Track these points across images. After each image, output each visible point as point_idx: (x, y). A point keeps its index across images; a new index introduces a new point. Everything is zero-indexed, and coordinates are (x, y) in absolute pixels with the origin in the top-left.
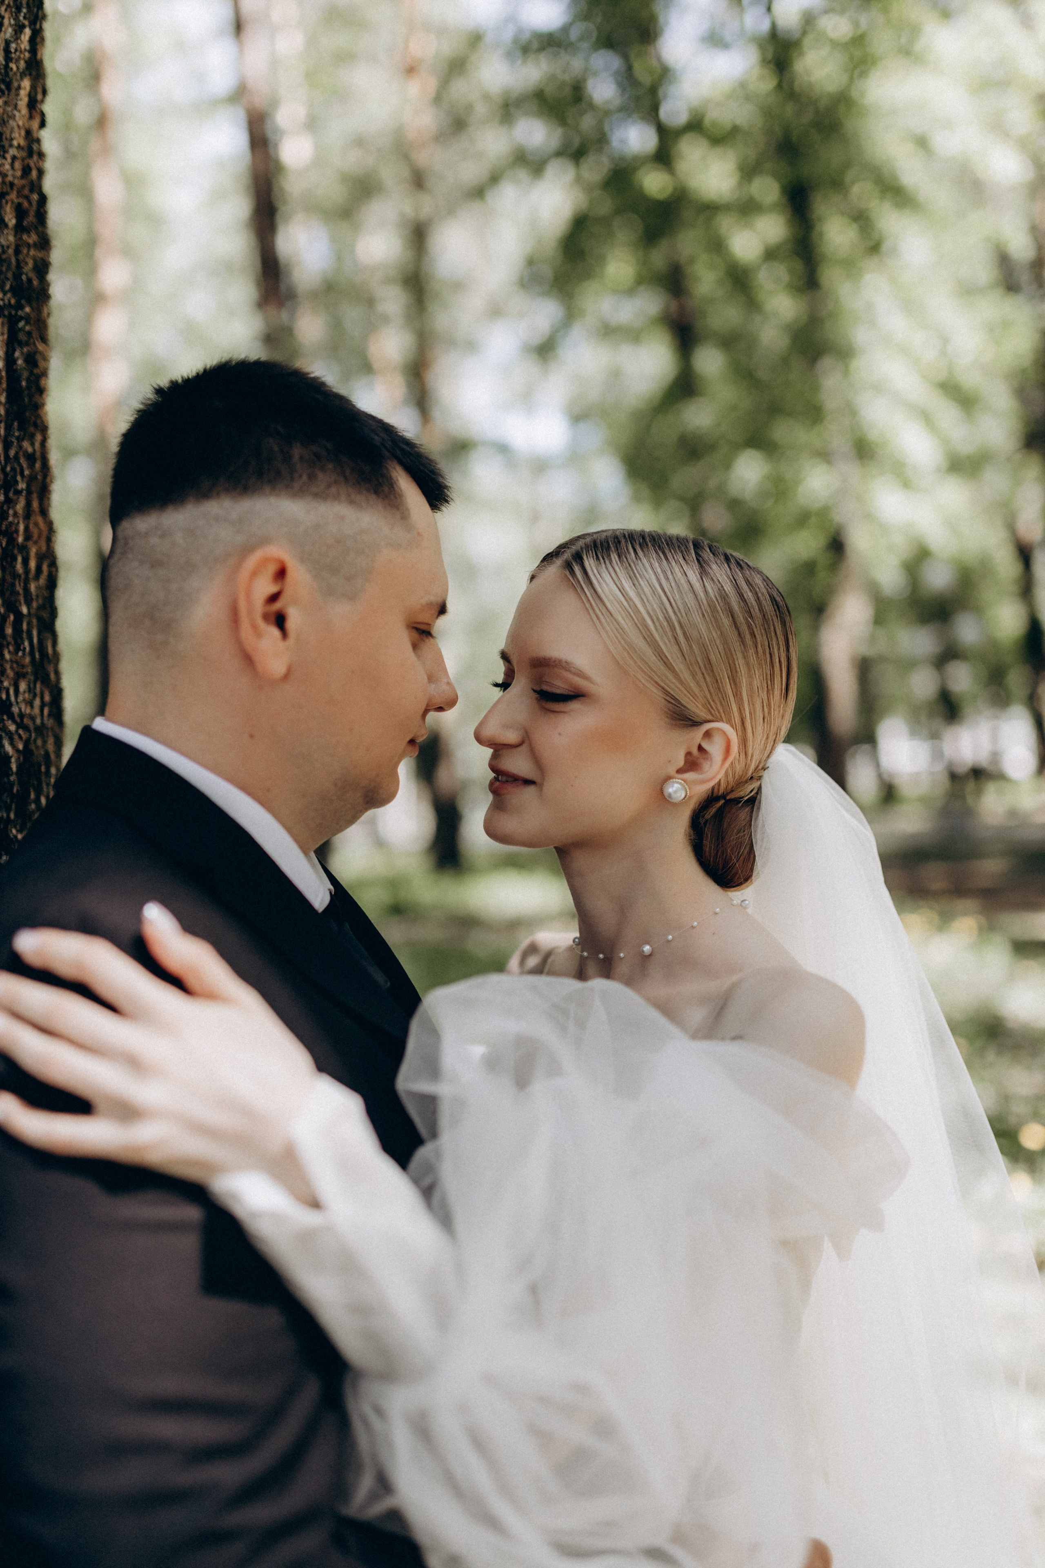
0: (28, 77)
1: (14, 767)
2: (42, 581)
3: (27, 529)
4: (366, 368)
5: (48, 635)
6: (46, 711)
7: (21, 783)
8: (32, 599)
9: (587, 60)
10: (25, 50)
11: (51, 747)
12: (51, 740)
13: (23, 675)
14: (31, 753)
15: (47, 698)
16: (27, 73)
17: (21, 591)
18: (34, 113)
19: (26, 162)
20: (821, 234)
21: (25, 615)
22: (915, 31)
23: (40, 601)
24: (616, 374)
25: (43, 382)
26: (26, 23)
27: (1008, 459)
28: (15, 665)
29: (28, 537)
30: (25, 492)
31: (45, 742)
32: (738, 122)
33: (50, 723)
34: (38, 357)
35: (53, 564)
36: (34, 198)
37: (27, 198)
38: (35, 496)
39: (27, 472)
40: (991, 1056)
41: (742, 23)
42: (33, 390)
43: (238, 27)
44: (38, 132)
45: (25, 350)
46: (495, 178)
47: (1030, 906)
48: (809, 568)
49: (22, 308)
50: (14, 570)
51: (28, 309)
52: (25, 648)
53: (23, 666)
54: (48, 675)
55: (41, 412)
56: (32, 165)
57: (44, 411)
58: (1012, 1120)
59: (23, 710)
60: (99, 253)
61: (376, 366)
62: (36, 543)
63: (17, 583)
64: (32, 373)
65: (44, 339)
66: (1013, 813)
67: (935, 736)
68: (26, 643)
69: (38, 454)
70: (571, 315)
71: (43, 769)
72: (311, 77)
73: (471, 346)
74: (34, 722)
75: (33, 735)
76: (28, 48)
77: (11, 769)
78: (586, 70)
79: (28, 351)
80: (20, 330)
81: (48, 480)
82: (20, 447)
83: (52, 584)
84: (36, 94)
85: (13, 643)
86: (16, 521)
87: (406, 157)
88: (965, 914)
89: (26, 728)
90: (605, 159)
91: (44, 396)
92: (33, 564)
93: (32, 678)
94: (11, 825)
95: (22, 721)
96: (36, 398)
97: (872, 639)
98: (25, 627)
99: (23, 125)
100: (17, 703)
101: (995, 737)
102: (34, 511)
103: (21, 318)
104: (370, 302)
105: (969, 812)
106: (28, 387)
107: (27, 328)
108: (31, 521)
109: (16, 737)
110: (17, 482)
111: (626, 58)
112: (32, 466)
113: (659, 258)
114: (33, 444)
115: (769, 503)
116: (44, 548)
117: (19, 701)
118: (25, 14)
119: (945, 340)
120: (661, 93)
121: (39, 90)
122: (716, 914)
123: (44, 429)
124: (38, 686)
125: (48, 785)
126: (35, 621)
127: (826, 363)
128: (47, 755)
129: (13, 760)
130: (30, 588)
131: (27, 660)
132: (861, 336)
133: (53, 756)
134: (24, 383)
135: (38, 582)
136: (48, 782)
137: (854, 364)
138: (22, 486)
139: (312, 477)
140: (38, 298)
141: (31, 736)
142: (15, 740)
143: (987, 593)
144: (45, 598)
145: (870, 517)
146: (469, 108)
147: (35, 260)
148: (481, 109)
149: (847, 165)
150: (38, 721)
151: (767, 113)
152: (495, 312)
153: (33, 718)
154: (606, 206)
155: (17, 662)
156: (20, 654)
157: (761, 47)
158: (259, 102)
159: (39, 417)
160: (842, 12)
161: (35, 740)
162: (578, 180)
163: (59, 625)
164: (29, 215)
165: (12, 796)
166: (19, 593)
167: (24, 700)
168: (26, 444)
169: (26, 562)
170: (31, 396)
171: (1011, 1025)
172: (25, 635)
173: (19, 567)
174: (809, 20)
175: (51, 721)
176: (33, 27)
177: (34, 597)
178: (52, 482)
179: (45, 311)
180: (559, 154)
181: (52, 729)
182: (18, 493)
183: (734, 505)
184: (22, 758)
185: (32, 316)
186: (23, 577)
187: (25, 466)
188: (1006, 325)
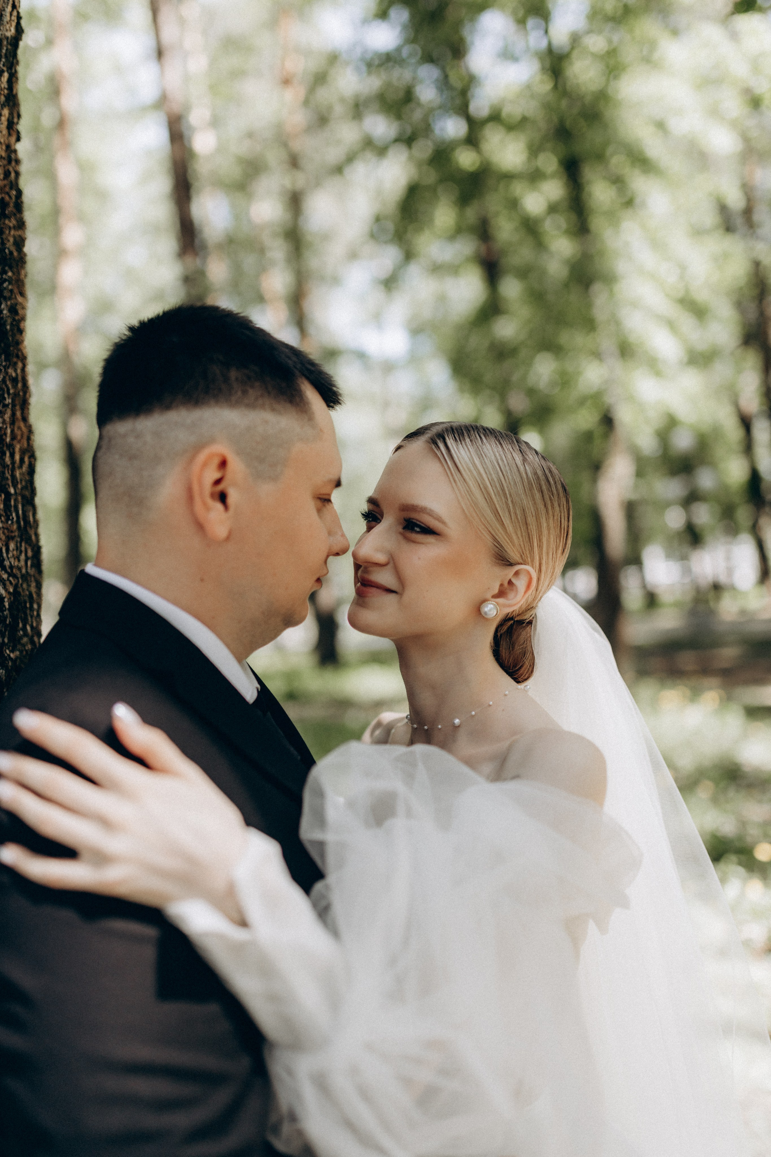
0: (7, 107)
1: (7, 604)
2: (25, 468)
3: (12, 431)
4: (260, 299)
5: (30, 508)
6: (29, 563)
7: (12, 615)
8: (18, 482)
9: (415, 72)
10: (5, 88)
11: (33, 589)
12: (33, 584)
13: (13, 538)
14: (19, 594)
15: (30, 554)
16: (6, 104)
17: (9, 477)
18: (11, 131)
19: (6, 168)
20: (590, 195)
21: (12, 494)
22: (653, 45)
23: (24, 483)
24: (442, 299)
25: (22, 325)
26: (5, 69)
27: (732, 354)
28: (6, 531)
29: (13, 437)
30: (10, 405)
31: (29, 586)
32: (527, 114)
33: (32, 571)
34: (18, 307)
35: (33, 456)
36: (13, 193)
37: (8, 194)
38: (18, 408)
39: (11, 391)
40: (731, 793)
41: (527, 41)
42: (15, 331)
43: (160, 53)
44: (15, 144)
45: (9, 303)
46: (350, 159)
47: (759, 681)
48: (588, 437)
49: (6, 273)
50: (4, 462)
51: (10, 274)
52: (13, 518)
53: (12, 532)
54: (30, 537)
55: (21, 347)
56: (11, 169)
57: (24, 346)
58: (749, 839)
59: (12, 563)
60: (62, 220)
61: (267, 297)
62: (19, 442)
63: (6, 471)
64: (14, 320)
65: (22, 294)
66: (743, 612)
67: (684, 558)
68: (14, 515)
69: (20, 378)
70: (409, 256)
71: (28, 605)
72: (214, 88)
73: (336, 281)
74: (21, 572)
75: (20, 581)
76: (6, 86)
77: (4, 606)
78: (414, 78)
79: (11, 303)
80: (5, 288)
81: (27, 396)
82: (7, 373)
83: (32, 471)
84: (13, 118)
85: (4, 515)
86: (5, 427)
87: (285, 145)
88: (710, 689)
89: (15, 576)
90: (430, 143)
91: (23, 335)
92: (17, 457)
93: (19, 540)
94: (6, 647)
95: (12, 571)
96: (18, 337)
97: (636, 486)
98: (12, 503)
99: (4, 141)
100: (8, 558)
101: (728, 558)
102: (17, 419)
103: (5, 280)
104: (262, 251)
105: (711, 613)
106: (12, 330)
107: (10, 287)
108: (15, 426)
109: (8, 583)
110: (5, 399)
111: (443, 69)
112: (15, 386)
113: (471, 214)
114: (16, 370)
115: (557, 390)
116: (25, 445)
117: (9, 556)
118: (4, 62)
119: (683, 268)
120: (469, 94)
121: (15, 115)
122: (506, 695)
123: (23, 359)
124: (23, 545)
125: (32, 617)
126: (20, 498)
127: (597, 288)
128: (31, 595)
129: (6, 600)
130: (16, 475)
131: (15, 527)
132: (621, 267)
133: (35, 596)
134: (8, 327)
135: (22, 469)
136: (32, 614)
137: (617, 288)
138: (8, 401)
139: (245, 392)
140: (17, 265)
141: (18, 581)
142: (7, 585)
143: (719, 452)
144: (26, 481)
145: (631, 398)
146: (330, 108)
147: (14, 237)
148: (339, 110)
149: (606, 143)
150: (24, 571)
151: (547, 106)
152: (353, 255)
153: (19, 569)
154: (431, 177)
155: (7, 529)
156: (10, 522)
157: (541, 59)
158: (176, 108)
159: (20, 350)
160: (600, 32)
161: (22, 585)
162: (411, 158)
163: (37, 500)
164: (10, 206)
165: (6, 626)
166: (7, 479)
167: (13, 555)
168: (11, 371)
169: (12, 455)
170: (14, 335)
171: (746, 769)
172: (13, 509)
173: (8, 460)
174: (575, 39)
175: (33, 570)
176: (9, 71)
177: (19, 481)
178: (30, 396)
179: (23, 272)
180: (397, 140)
181: (34, 576)
182: (5, 406)
183: (531, 392)
184: (12, 598)
185: (13, 278)
186: (10, 466)
187: (10, 386)
188: (726, 256)
